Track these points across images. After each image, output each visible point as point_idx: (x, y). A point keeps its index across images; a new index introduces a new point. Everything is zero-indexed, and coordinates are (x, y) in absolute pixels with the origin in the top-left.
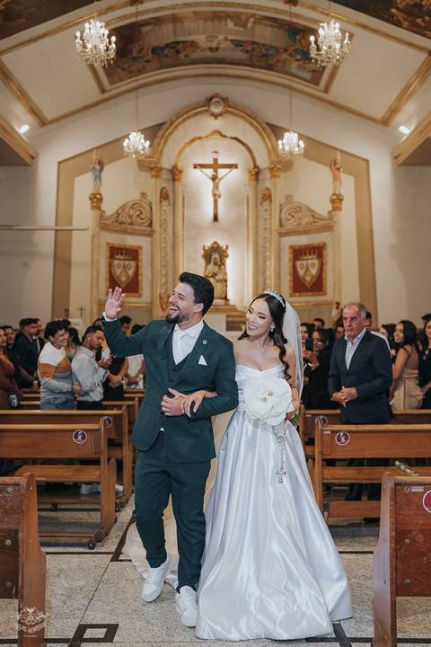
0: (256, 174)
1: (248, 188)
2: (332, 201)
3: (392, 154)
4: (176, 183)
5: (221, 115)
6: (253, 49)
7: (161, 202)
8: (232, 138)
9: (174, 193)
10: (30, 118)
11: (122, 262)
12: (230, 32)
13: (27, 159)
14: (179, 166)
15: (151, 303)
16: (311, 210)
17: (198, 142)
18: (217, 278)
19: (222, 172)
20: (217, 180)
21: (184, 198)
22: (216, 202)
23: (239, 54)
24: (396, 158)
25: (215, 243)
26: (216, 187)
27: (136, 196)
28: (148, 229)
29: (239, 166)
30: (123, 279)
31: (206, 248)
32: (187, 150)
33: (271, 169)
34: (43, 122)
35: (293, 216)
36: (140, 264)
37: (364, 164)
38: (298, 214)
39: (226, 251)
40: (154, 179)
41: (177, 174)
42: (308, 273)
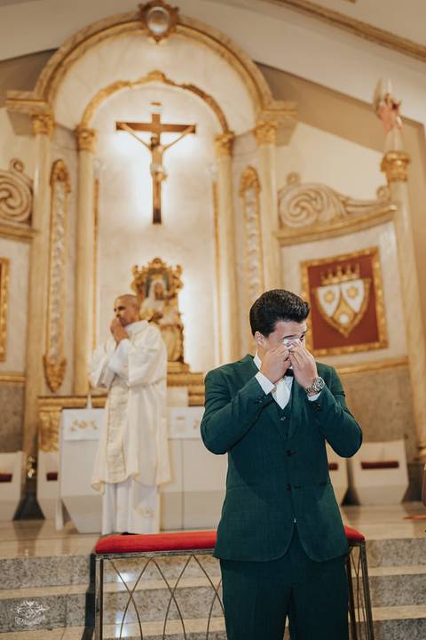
0: (230, 143)
1: (214, 168)
2: (386, 165)
4: (82, 153)
5: (165, 35)
7: (51, 182)
8: (184, 87)
9: (79, 171)
14: (90, 126)
15: (25, 375)
16: (337, 195)
17: (124, 90)
18: (162, 321)
19: (166, 138)
20: (160, 149)
21: (97, 182)
22: (157, 185)
25: (157, 261)
26: (158, 160)
28: (25, 226)
29: (198, 130)
31: (140, 269)
32: (105, 102)
33: (257, 131)
35: (303, 208)
36: (3, 292)
38: (314, 203)
39: (177, 276)
40: (39, 137)
41: (85, 138)
42: (343, 307)
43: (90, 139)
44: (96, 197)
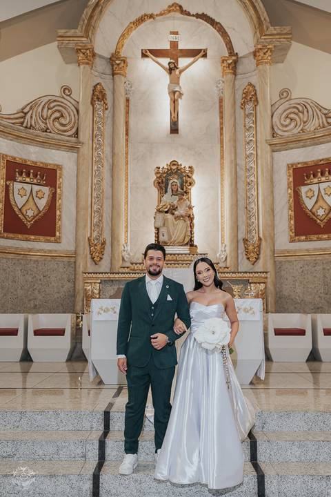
0: (233, 64)
1: (221, 85)
7: (92, 104)
8: (198, 16)
9: (114, 92)
11: (28, 187)
14: (123, 54)
15: (75, 253)
16: (320, 108)
17: (148, 22)
19: (183, 62)
21: (128, 100)
25: (174, 163)
28: (73, 139)
30: (30, 213)
31: (161, 170)
33: (256, 53)
35: (292, 120)
36: (58, 191)
38: (301, 115)
39: (189, 174)
40: (82, 67)
41: (118, 65)
42: (321, 203)
43: (122, 65)
44: (127, 113)
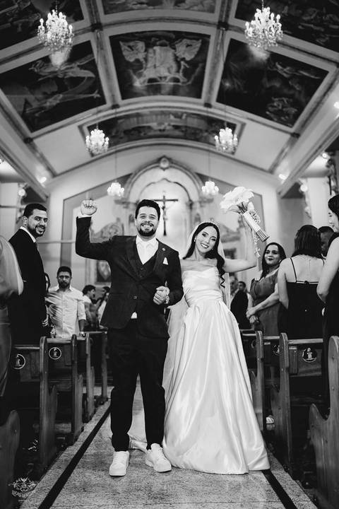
0: (191, 205)
1: (185, 214)
2: (239, 222)
3: (276, 191)
5: (167, 168)
6: (186, 131)
8: (174, 183)
10: (47, 173)
12: (172, 121)
13: (44, 198)
16: (226, 228)
17: (152, 185)
20: (165, 209)
22: (165, 223)
23: (177, 133)
24: (279, 193)
26: (164, 214)
27: (113, 220)
29: (179, 200)
32: (146, 190)
33: (200, 202)
34: (54, 175)
37: (259, 198)
